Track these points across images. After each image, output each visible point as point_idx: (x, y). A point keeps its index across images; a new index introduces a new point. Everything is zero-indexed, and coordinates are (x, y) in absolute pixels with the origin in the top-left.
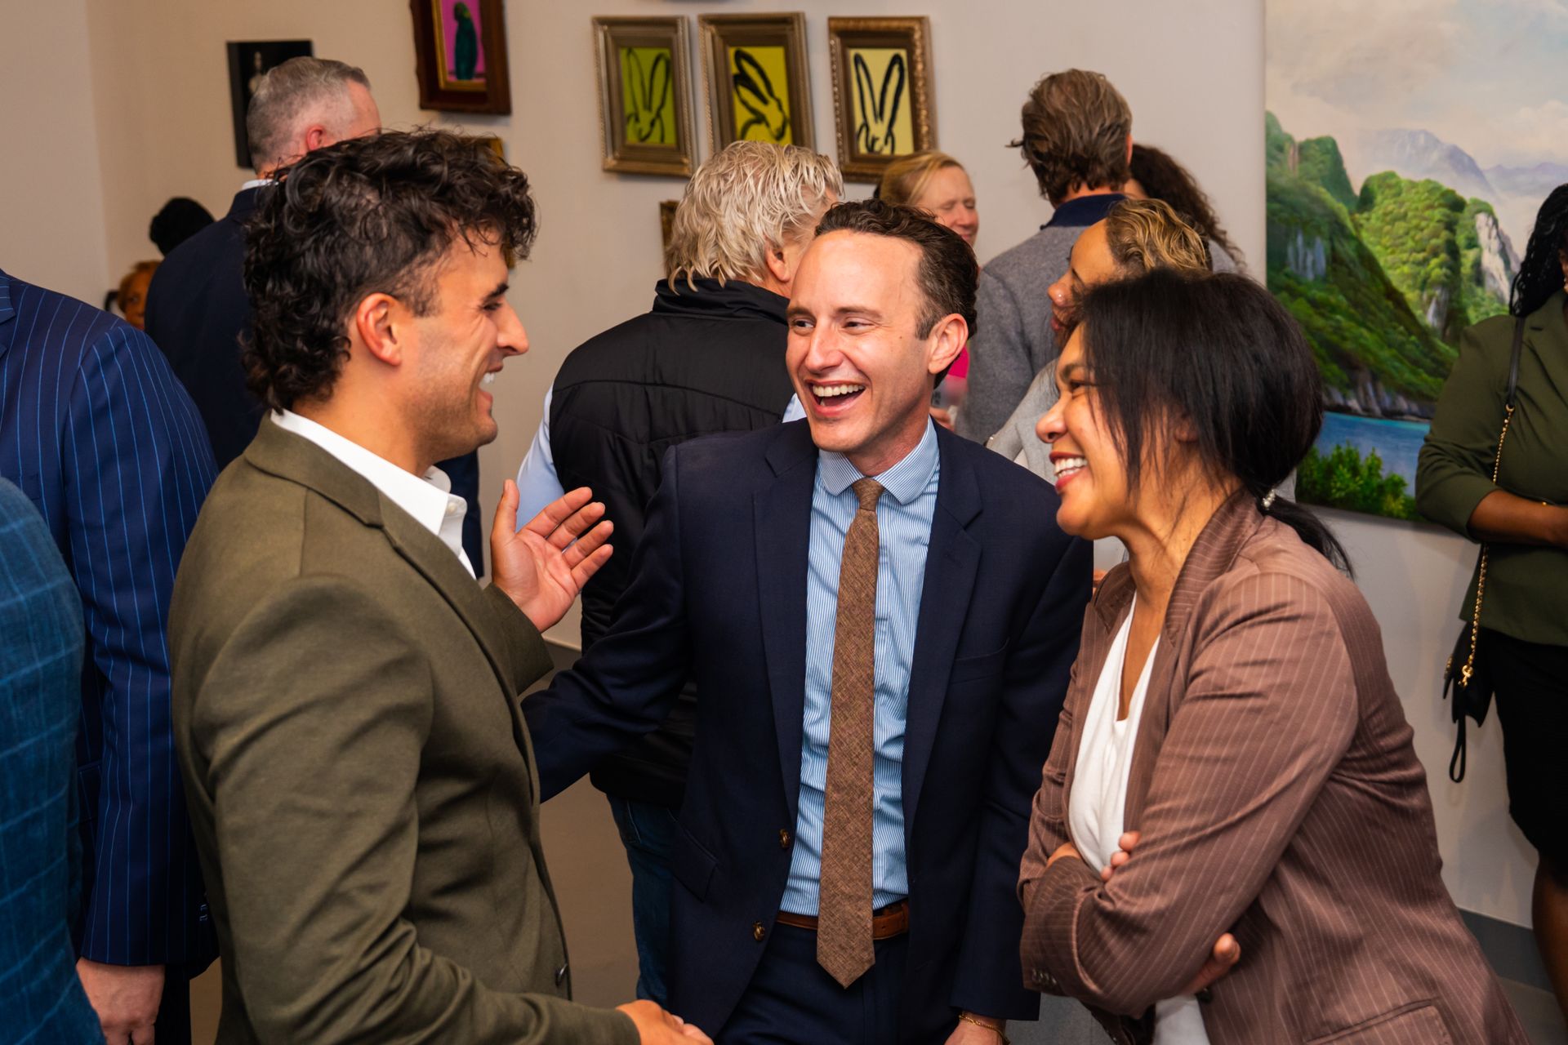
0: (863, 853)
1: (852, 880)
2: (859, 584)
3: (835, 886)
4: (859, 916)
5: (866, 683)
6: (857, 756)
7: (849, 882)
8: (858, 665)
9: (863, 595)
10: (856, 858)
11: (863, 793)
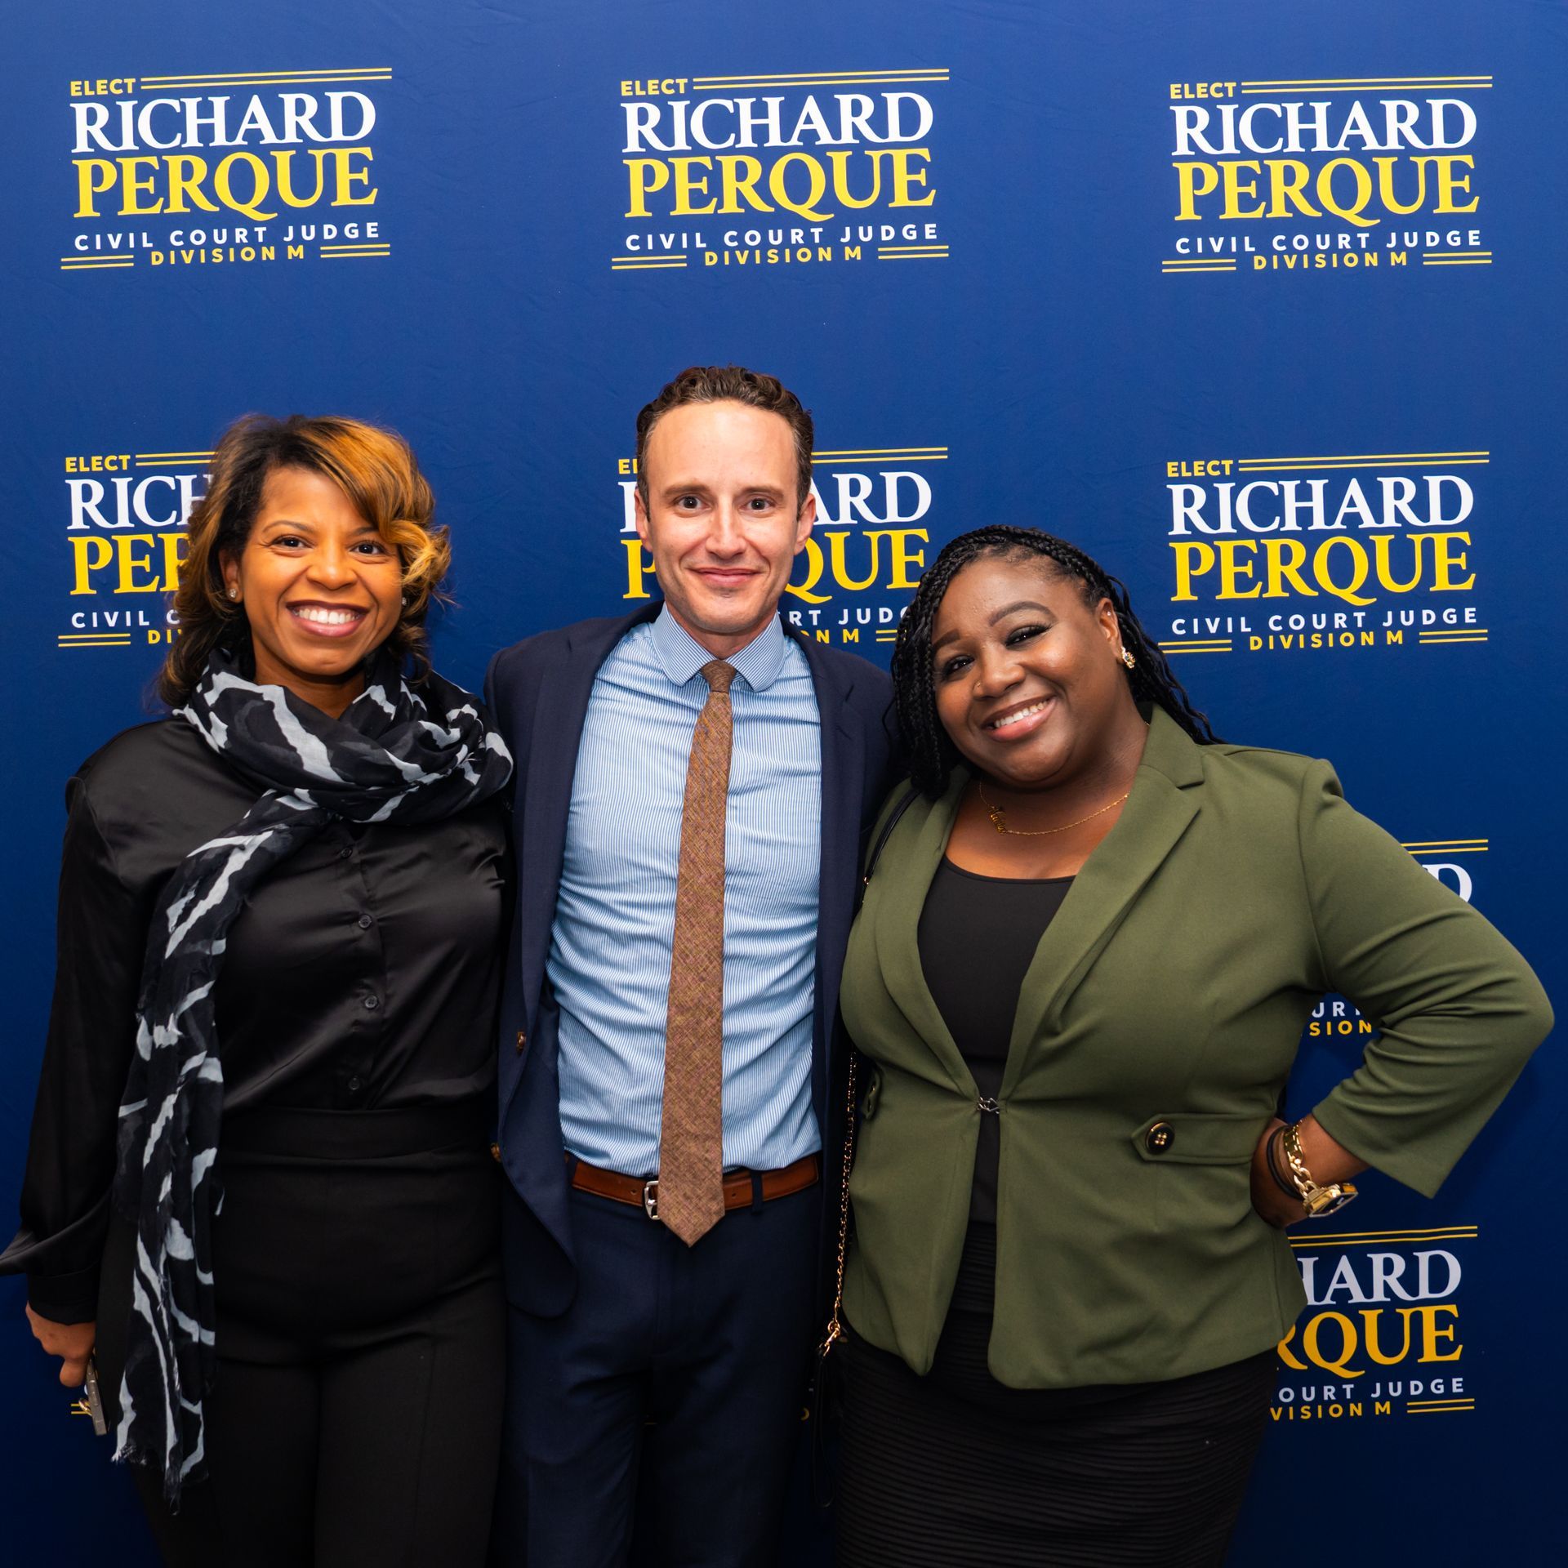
0: (710, 1085)
1: (698, 1116)
2: (711, 772)
3: (679, 1125)
4: (706, 1159)
5: (716, 884)
6: (705, 970)
7: (695, 1119)
8: (708, 863)
9: (714, 783)
10: (703, 1091)
11: (710, 1013)
